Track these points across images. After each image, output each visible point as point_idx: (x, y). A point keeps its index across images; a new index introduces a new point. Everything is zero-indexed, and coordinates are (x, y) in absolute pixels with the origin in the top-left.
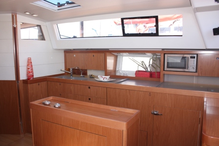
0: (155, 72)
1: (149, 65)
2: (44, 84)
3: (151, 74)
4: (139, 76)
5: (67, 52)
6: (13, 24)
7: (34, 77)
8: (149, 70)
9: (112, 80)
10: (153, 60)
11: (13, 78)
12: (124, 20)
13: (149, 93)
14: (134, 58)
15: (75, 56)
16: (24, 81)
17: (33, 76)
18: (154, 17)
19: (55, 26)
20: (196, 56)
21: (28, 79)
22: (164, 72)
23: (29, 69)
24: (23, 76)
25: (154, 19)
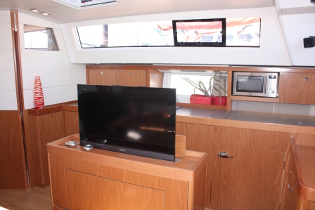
0: (218, 97)
1: (210, 88)
2: (59, 115)
3: (214, 100)
4: (197, 102)
5: (90, 67)
6: (13, 26)
7: (45, 105)
8: (210, 94)
10: (215, 79)
11: (14, 107)
12: (177, 23)
13: (214, 127)
14: (187, 76)
15: (102, 73)
16: (29, 111)
17: (43, 103)
18: (220, 20)
19: (74, 30)
20: (276, 75)
21: (37, 108)
22: (232, 97)
23: (37, 93)
24: (29, 104)
25: (220, 23)
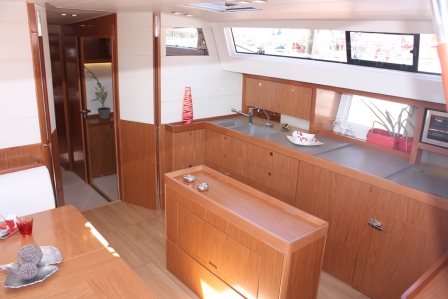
5: (247, 76)
6: (154, 31)
9: (318, 143)
13: (369, 187)
15: (261, 85)
16: (168, 128)
19: (227, 31)
22: (420, 144)
